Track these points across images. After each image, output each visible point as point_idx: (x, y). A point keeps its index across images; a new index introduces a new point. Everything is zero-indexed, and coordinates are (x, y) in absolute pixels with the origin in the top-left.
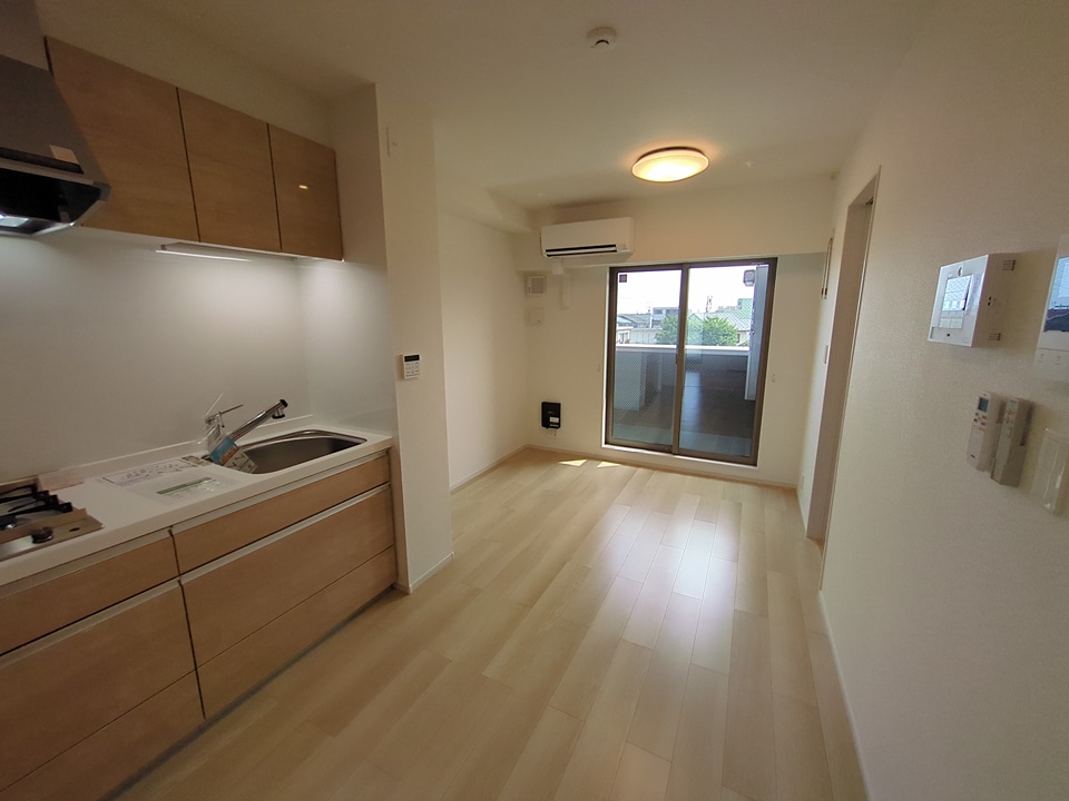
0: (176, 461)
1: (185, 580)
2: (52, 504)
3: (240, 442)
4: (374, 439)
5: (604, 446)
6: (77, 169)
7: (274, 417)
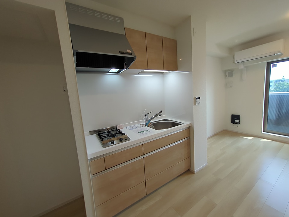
0: (138, 125)
1: (145, 156)
2: (120, 133)
3: (151, 121)
4: (185, 124)
5: (262, 132)
6: (131, 54)
7: (159, 115)
